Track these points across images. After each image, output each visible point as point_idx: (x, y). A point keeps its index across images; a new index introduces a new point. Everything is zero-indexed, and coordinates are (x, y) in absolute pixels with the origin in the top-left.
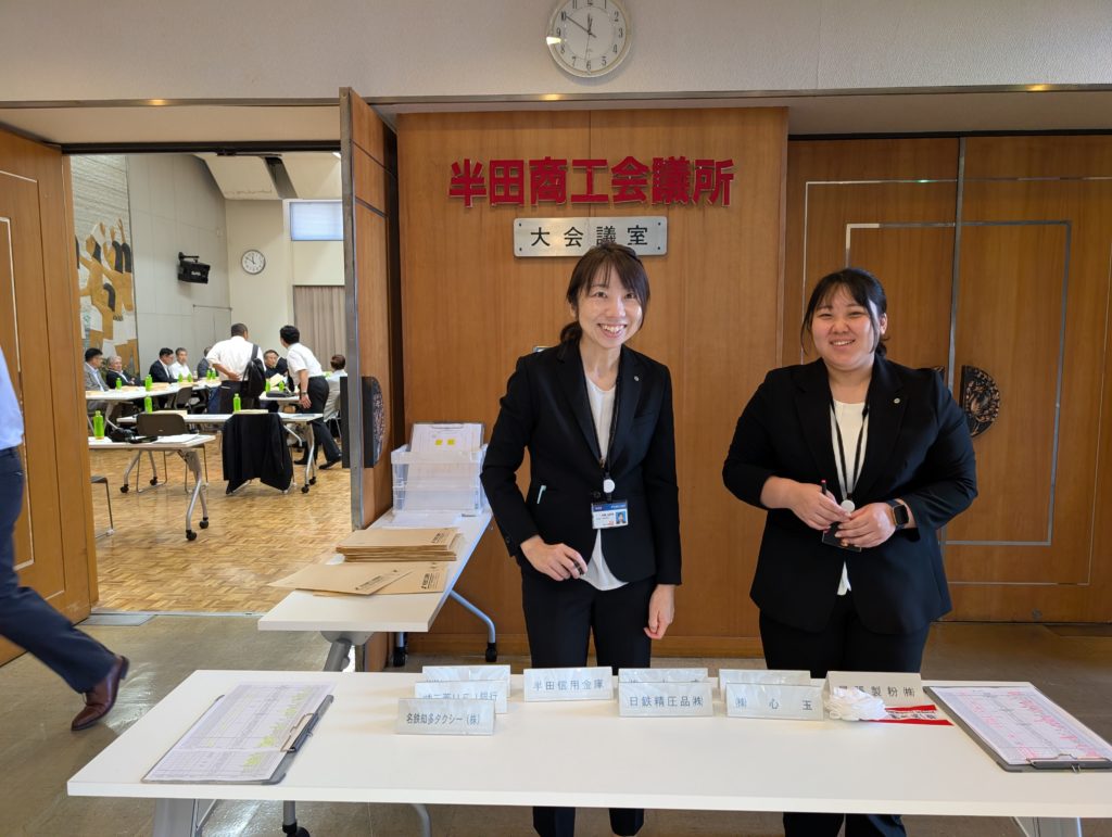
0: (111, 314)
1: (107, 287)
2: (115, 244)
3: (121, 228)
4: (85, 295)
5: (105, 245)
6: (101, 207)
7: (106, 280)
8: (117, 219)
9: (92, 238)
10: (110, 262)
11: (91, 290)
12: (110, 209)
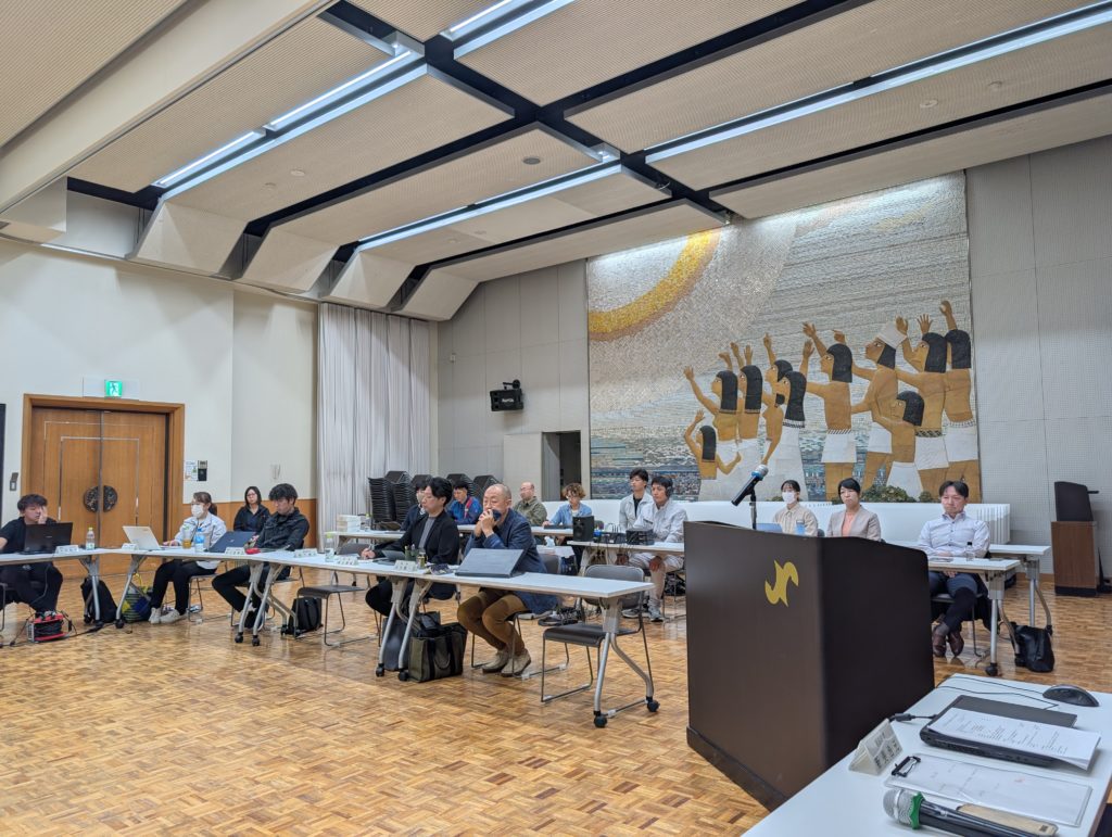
0: (910, 429)
1: (906, 397)
2: (930, 339)
3: (947, 311)
4: (859, 410)
5: (906, 343)
6: (901, 297)
7: (903, 387)
8: (938, 303)
9: (879, 341)
10: (914, 364)
11: (870, 404)
12: (923, 294)
